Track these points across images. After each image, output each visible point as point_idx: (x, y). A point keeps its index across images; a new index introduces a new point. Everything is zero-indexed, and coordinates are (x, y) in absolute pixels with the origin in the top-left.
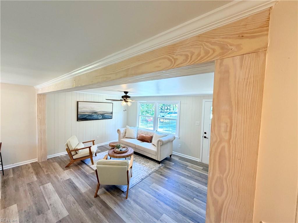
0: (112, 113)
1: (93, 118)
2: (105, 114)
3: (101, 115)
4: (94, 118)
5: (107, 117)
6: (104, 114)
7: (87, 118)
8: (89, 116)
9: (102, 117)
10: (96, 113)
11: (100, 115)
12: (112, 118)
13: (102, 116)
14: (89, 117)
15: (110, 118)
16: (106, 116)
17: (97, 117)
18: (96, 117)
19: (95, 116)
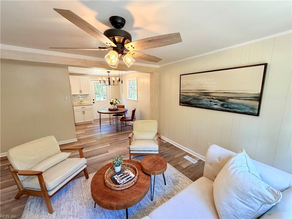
0: (259, 98)
1: (200, 105)
2: (232, 98)
3: (220, 100)
4: (203, 104)
5: (236, 106)
6: (229, 98)
7: (192, 102)
8: (195, 98)
9: (222, 105)
10: (206, 94)
11: (216, 101)
12: (258, 115)
13: (222, 103)
14: (195, 102)
15: (247, 111)
16: (232, 103)
17: (210, 103)
18: (207, 103)
19: (205, 101)
